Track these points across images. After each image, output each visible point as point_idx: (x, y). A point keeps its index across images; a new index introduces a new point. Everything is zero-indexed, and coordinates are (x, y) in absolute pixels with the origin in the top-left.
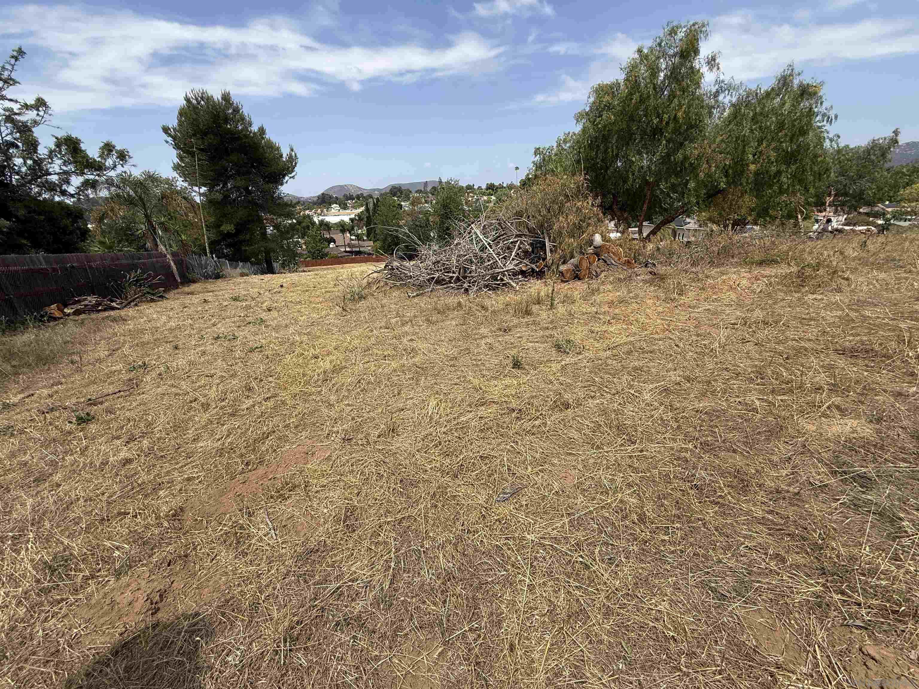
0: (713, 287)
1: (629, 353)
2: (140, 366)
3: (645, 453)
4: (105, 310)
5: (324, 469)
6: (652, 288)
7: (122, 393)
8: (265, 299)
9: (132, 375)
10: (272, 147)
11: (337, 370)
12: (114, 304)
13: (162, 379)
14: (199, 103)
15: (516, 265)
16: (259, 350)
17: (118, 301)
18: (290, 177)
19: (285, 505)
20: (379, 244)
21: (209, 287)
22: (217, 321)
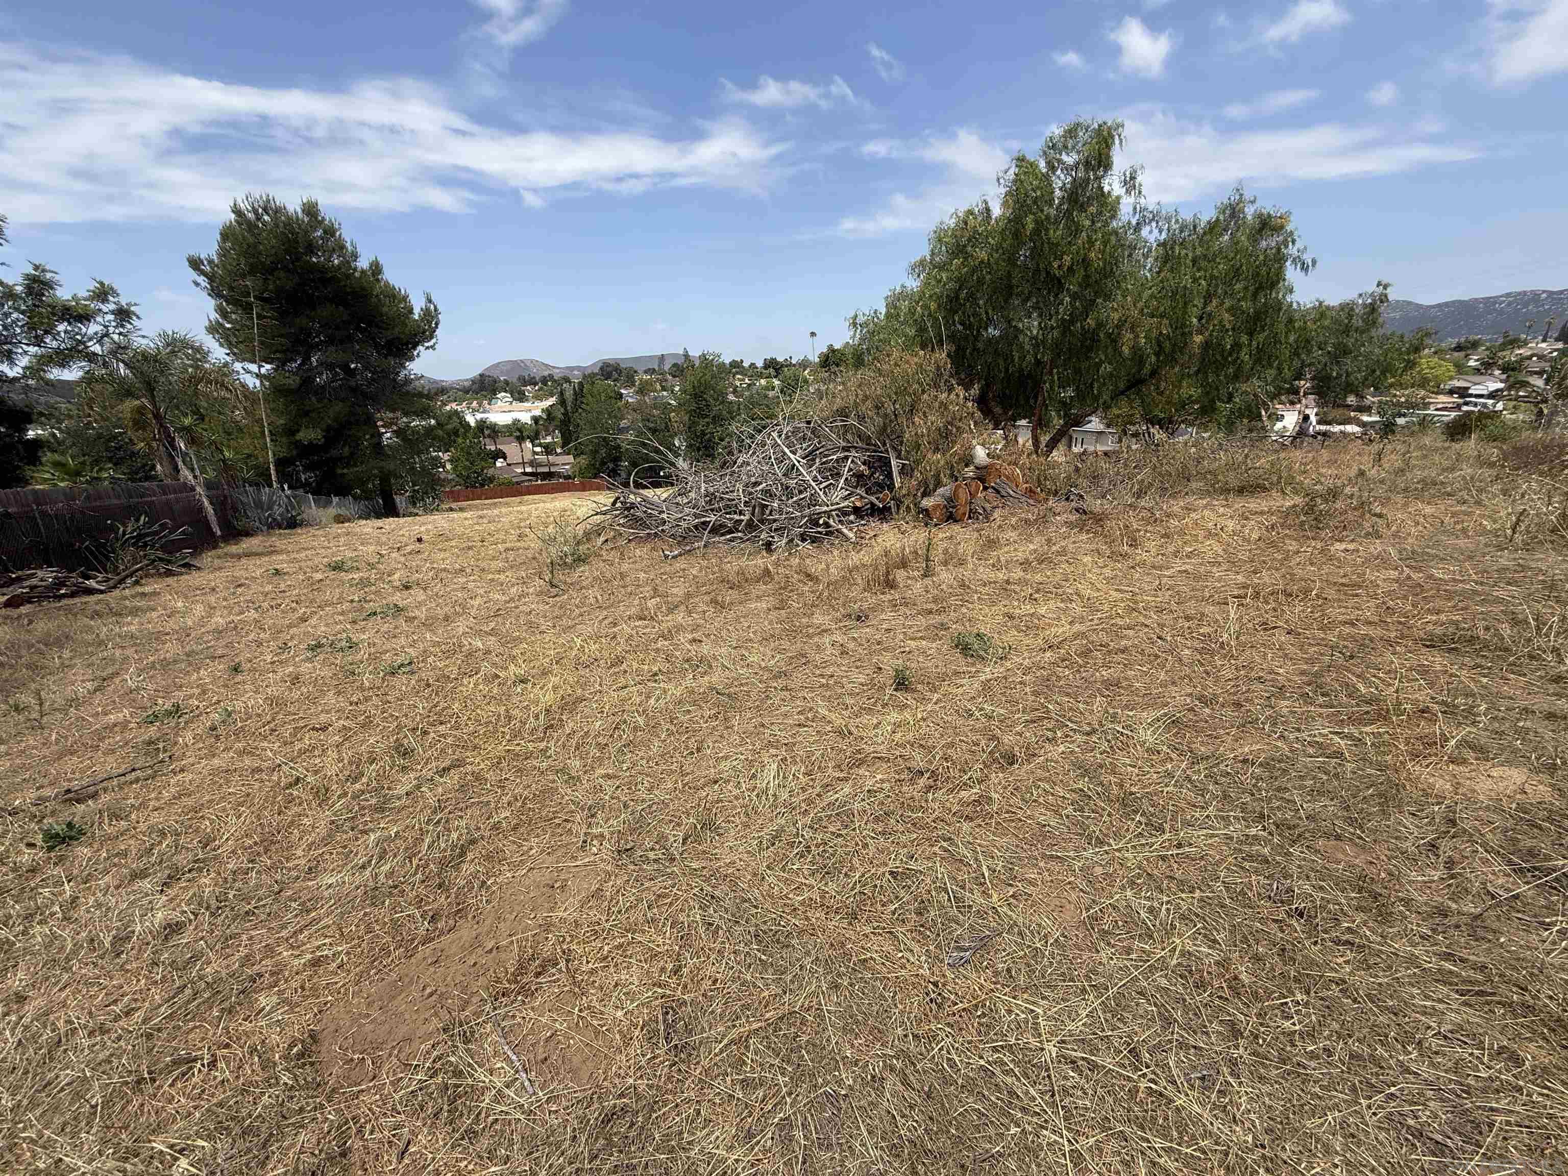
0: (1181, 532)
1: (1086, 653)
2: (169, 713)
3: (1187, 849)
4: (73, 595)
5: (595, 919)
6: (1084, 537)
7: (138, 773)
8: (394, 565)
9: (152, 731)
10: (395, 297)
11: (570, 705)
12: (92, 583)
13: (217, 738)
14: (259, 218)
15: (845, 498)
16: (408, 669)
17: (100, 577)
18: (427, 348)
19: (533, 1008)
20: (583, 460)
21: (277, 544)
22: (308, 611)
